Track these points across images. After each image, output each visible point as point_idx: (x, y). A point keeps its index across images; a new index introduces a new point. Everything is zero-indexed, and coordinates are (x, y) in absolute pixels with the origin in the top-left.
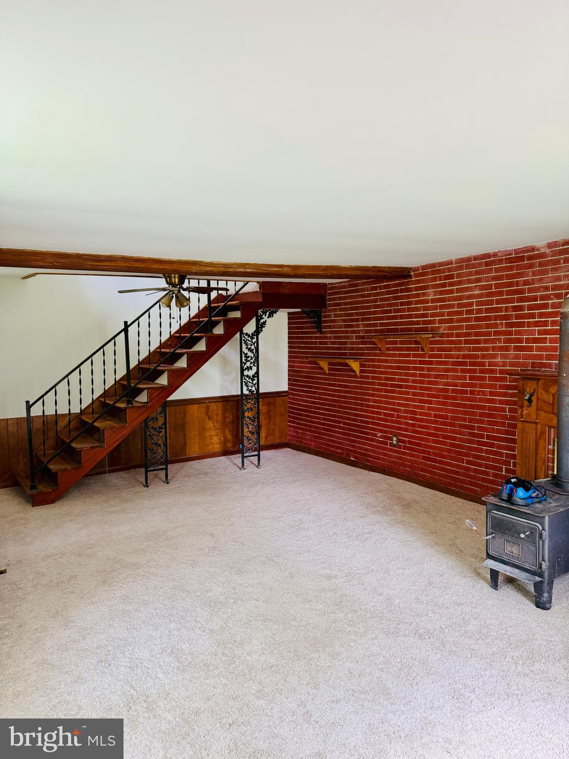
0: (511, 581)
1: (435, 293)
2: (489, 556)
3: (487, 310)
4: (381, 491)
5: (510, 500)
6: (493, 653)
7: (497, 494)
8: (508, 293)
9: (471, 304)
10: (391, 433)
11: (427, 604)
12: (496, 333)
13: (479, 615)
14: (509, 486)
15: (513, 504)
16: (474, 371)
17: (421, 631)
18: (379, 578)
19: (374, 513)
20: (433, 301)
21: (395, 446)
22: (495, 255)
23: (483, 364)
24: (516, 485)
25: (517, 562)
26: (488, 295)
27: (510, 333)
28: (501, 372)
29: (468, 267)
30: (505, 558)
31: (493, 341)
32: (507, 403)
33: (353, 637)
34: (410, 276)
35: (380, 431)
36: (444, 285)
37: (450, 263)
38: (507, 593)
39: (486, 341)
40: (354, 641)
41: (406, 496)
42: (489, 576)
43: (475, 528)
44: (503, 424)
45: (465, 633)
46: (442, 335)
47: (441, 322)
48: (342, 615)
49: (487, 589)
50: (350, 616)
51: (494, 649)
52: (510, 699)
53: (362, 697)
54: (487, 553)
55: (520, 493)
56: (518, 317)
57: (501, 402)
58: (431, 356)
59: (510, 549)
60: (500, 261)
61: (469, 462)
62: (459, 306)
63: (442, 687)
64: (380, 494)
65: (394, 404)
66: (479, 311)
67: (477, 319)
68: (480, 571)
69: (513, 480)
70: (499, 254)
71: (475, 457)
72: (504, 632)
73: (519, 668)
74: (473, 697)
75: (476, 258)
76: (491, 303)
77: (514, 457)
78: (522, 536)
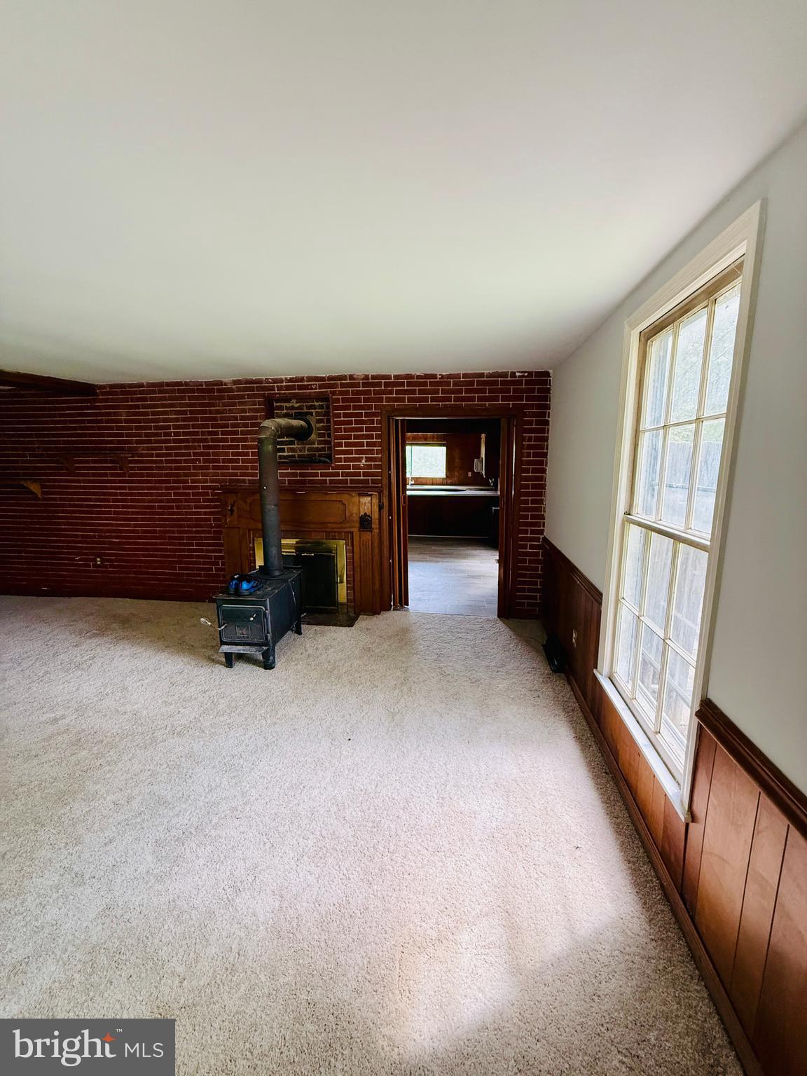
0: (241, 657)
1: (128, 414)
2: (223, 643)
3: (185, 434)
4: (92, 614)
5: (237, 592)
6: (246, 719)
7: (225, 591)
8: (203, 419)
9: (168, 427)
10: (93, 554)
11: (176, 703)
12: (195, 454)
13: (225, 694)
14: (234, 582)
15: (240, 596)
16: (178, 488)
17: (178, 729)
18: (117, 699)
19: (90, 638)
20: (126, 421)
21: (99, 566)
22: (186, 384)
23: (186, 481)
24: (241, 580)
25: (249, 641)
26: (184, 419)
27: (208, 454)
28: (203, 488)
29: (160, 392)
30: (237, 640)
31: (193, 461)
32: (211, 513)
33: (107, 768)
34: (97, 395)
35: (78, 554)
36: (137, 407)
37: (141, 385)
38: (241, 668)
39: (186, 461)
40: (110, 771)
41: (120, 611)
42: (224, 660)
43: (210, 624)
44: (209, 532)
45: (217, 713)
46: (142, 455)
47: (137, 442)
48: (84, 753)
49: (224, 670)
50: (95, 749)
51: (246, 715)
52: (270, 748)
53: (139, 820)
54: (221, 641)
55: (245, 586)
56: (213, 441)
57: (206, 513)
58: (131, 475)
59: (240, 632)
60: (192, 390)
61: (181, 569)
62: (156, 428)
63: (214, 767)
64: (91, 617)
65: (93, 525)
66: (177, 434)
67: (175, 441)
68: (214, 658)
69: (236, 577)
70: (191, 384)
71: (187, 563)
72: (248, 698)
73: (269, 721)
74: (242, 761)
75: (168, 384)
76: (187, 427)
77: (222, 558)
78: (252, 619)
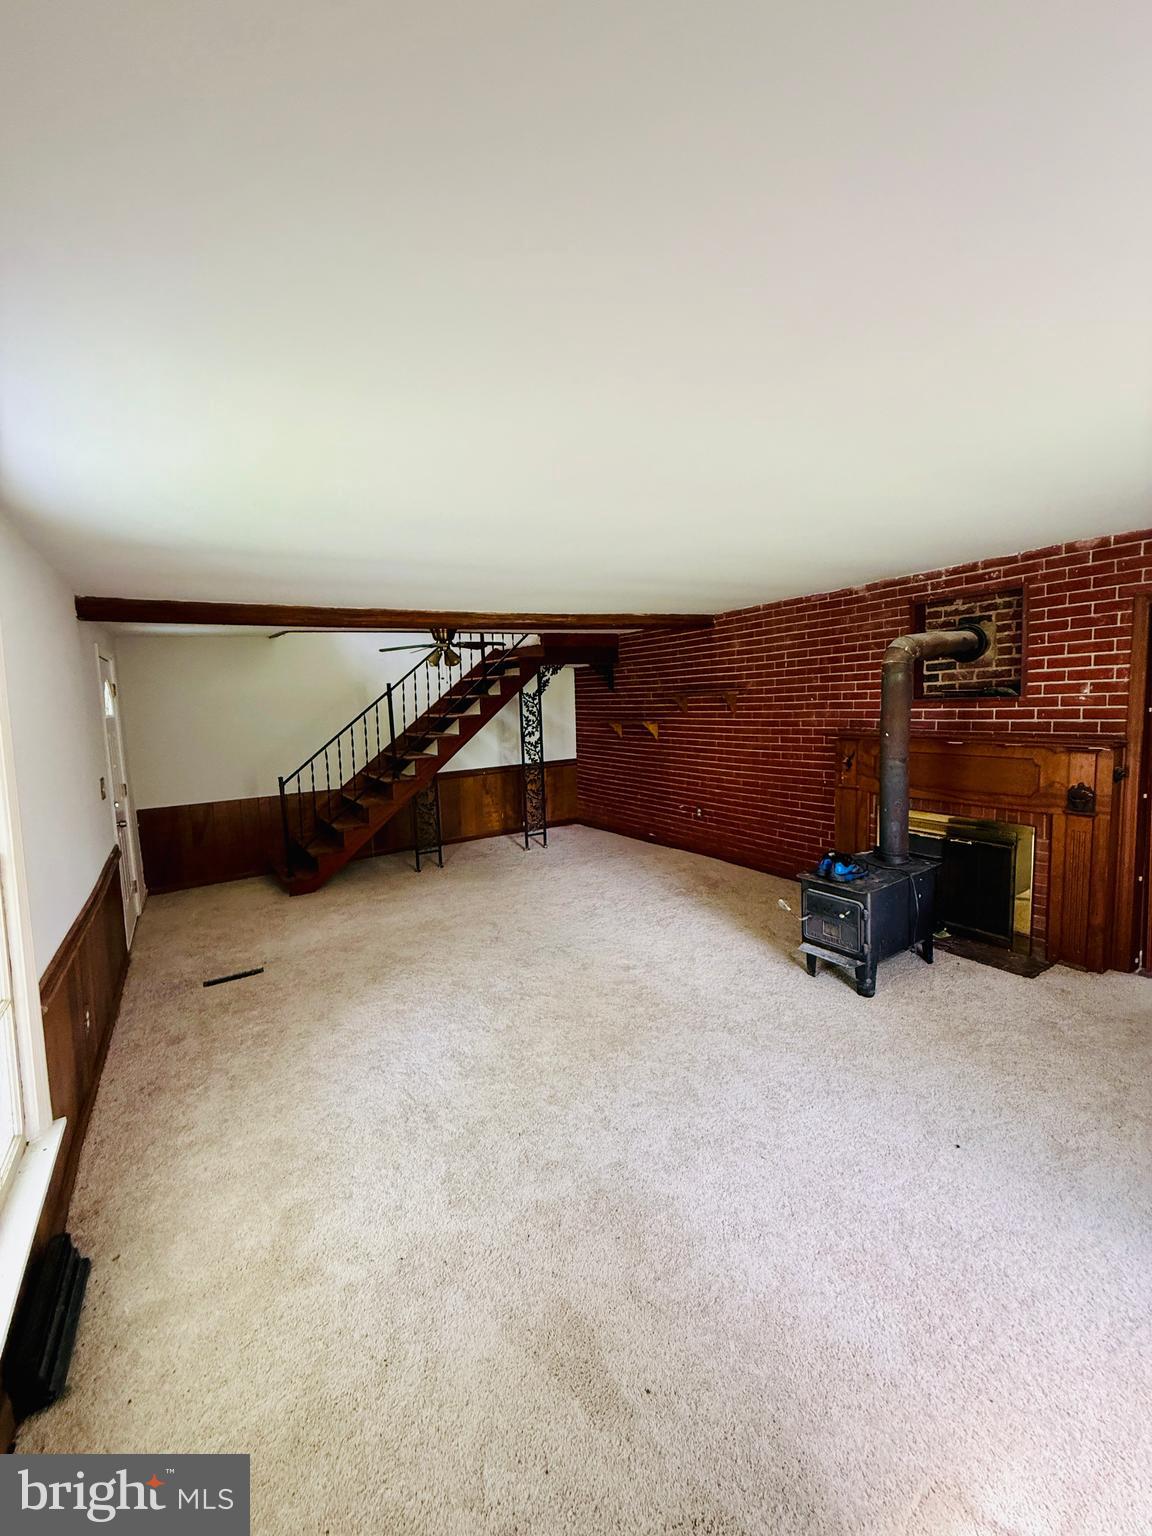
0: (829, 967)
1: (742, 644)
2: (805, 940)
3: (800, 663)
4: (684, 870)
5: (828, 876)
6: (812, 1047)
7: (814, 871)
8: (824, 643)
9: (782, 656)
10: (695, 804)
11: (737, 995)
12: (810, 689)
13: (794, 1006)
14: (826, 861)
15: (832, 881)
16: (787, 732)
17: (731, 1024)
18: (683, 967)
19: (677, 895)
20: (740, 653)
21: (699, 818)
22: (808, 599)
23: (796, 724)
24: (835, 860)
25: (839, 946)
26: (801, 645)
27: (826, 688)
28: (817, 732)
29: (778, 614)
30: (823, 941)
31: (807, 698)
32: (823, 767)
33: (655, 1033)
34: (713, 625)
35: (682, 802)
36: (751, 635)
37: (757, 609)
38: (825, 979)
39: (799, 698)
40: (656, 1037)
41: (713, 875)
42: (805, 962)
43: (789, 909)
44: (819, 791)
45: (779, 1025)
46: (750, 692)
47: (749, 676)
48: (641, 1010)
49: (803, 976)
50: (651, 1009)
51: (812, 1042)
52: (830, 1097)
53: (666, 1099)
54: (803, 936)
55: (839, 868)
56: (834, 670)
57: (816, 766)
58: (738, 716)
59: (828, 931)
60: (814, 607)
61: (781, 835)
62: (769, 658)
63: (755, 1085)
64: (683, 874)
65: (697, 771)
66: (791, 664)
67: (789, 673)
68: (795, 956)
69: (830, 854)
70: (813, 599)
71: (789, 828)
72: (823, 1023)
73: (840, 1062)
74: (789, 1095)
75: (786, 603)
76: (804, 654)
77: (832, 827)
78: (842, 916)
